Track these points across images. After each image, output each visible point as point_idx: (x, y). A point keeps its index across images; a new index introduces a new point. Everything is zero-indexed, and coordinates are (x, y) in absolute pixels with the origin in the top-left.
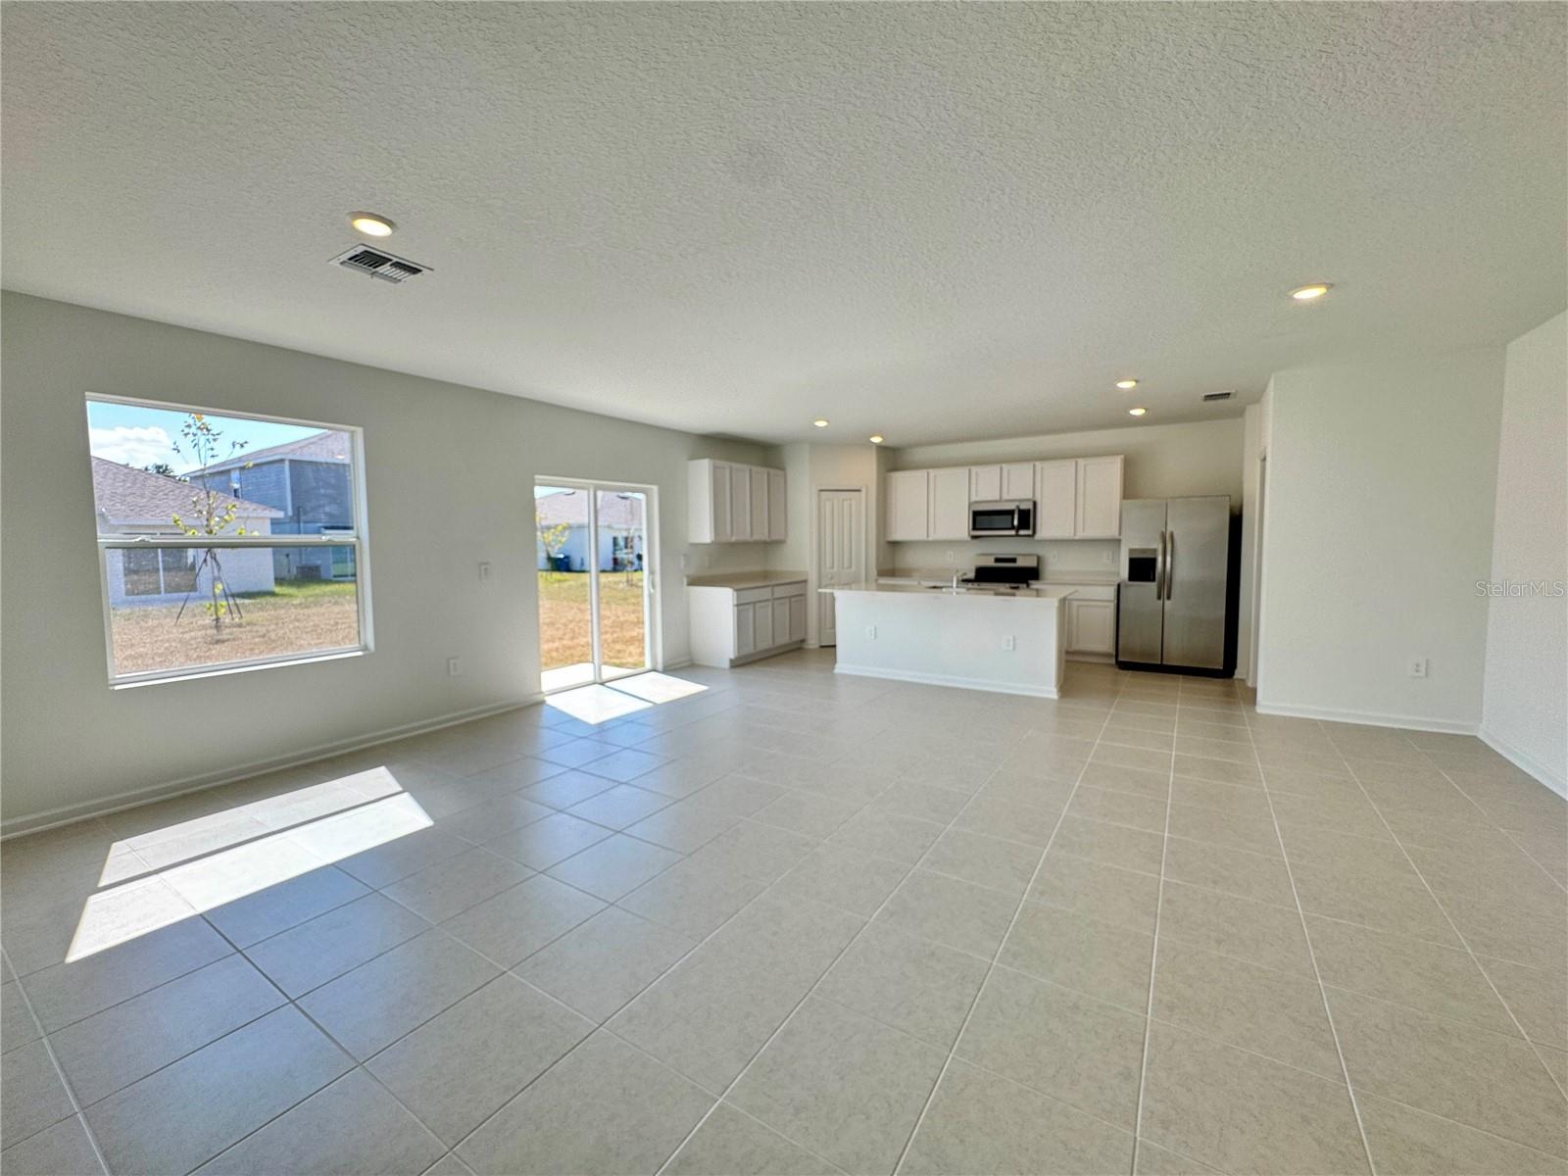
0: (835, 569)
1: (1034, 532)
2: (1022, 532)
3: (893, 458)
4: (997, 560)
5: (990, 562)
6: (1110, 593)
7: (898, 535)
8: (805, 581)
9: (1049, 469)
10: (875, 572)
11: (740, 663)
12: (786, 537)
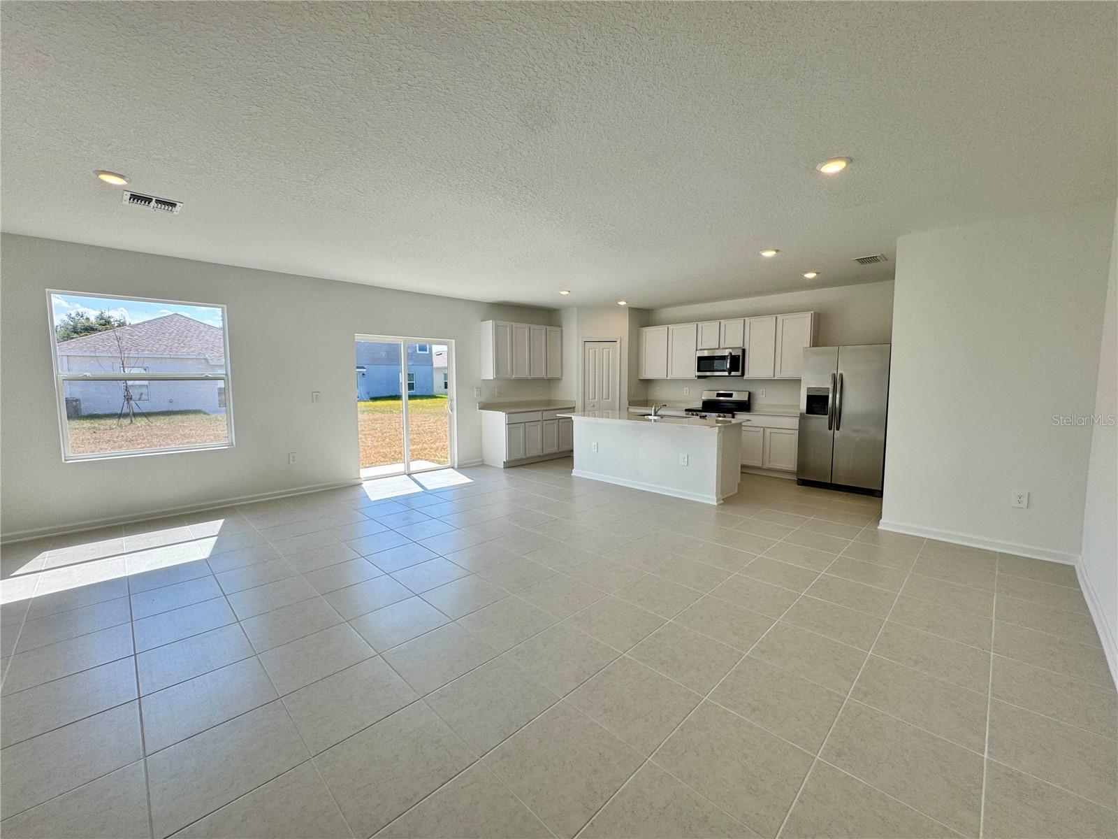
0: (596, 399)
2: (733, 373)
3: (643, 317)
4: (718, 395)
5: (713, 396)
6: (795, 423)
7: (647, 375)
8: (573, 408)
9: (755, 322)
10: (627, 403)
11: (511, 465)
12: (562, 376)
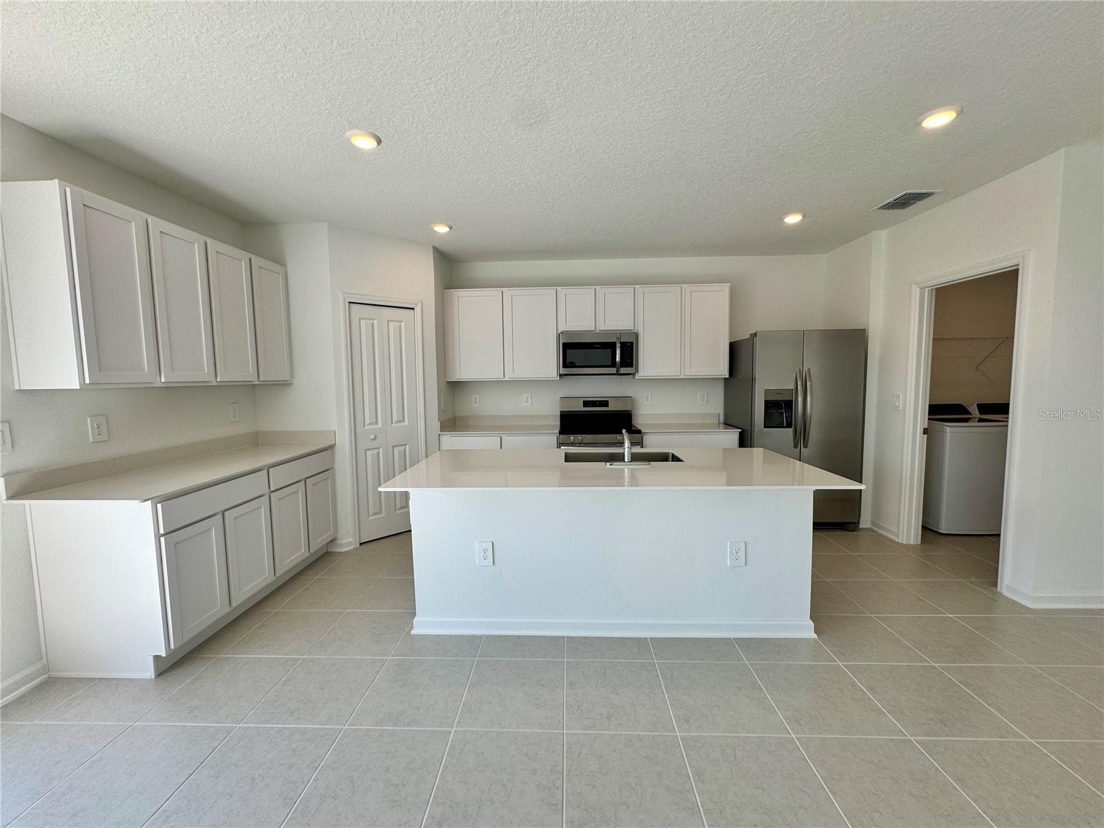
0: (380, 425)
1: (637, 371)
2: (623, 370)
3: (452, 269)
4: (586, 404)
5: (577, 406)
7: (463, 372)
8: (331, 447)
9: (650, 294)
10: (437, 425)
12: (292, 375)
